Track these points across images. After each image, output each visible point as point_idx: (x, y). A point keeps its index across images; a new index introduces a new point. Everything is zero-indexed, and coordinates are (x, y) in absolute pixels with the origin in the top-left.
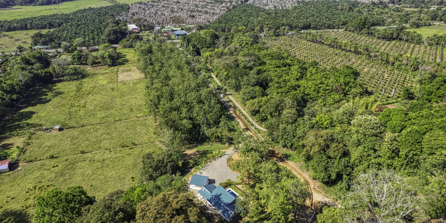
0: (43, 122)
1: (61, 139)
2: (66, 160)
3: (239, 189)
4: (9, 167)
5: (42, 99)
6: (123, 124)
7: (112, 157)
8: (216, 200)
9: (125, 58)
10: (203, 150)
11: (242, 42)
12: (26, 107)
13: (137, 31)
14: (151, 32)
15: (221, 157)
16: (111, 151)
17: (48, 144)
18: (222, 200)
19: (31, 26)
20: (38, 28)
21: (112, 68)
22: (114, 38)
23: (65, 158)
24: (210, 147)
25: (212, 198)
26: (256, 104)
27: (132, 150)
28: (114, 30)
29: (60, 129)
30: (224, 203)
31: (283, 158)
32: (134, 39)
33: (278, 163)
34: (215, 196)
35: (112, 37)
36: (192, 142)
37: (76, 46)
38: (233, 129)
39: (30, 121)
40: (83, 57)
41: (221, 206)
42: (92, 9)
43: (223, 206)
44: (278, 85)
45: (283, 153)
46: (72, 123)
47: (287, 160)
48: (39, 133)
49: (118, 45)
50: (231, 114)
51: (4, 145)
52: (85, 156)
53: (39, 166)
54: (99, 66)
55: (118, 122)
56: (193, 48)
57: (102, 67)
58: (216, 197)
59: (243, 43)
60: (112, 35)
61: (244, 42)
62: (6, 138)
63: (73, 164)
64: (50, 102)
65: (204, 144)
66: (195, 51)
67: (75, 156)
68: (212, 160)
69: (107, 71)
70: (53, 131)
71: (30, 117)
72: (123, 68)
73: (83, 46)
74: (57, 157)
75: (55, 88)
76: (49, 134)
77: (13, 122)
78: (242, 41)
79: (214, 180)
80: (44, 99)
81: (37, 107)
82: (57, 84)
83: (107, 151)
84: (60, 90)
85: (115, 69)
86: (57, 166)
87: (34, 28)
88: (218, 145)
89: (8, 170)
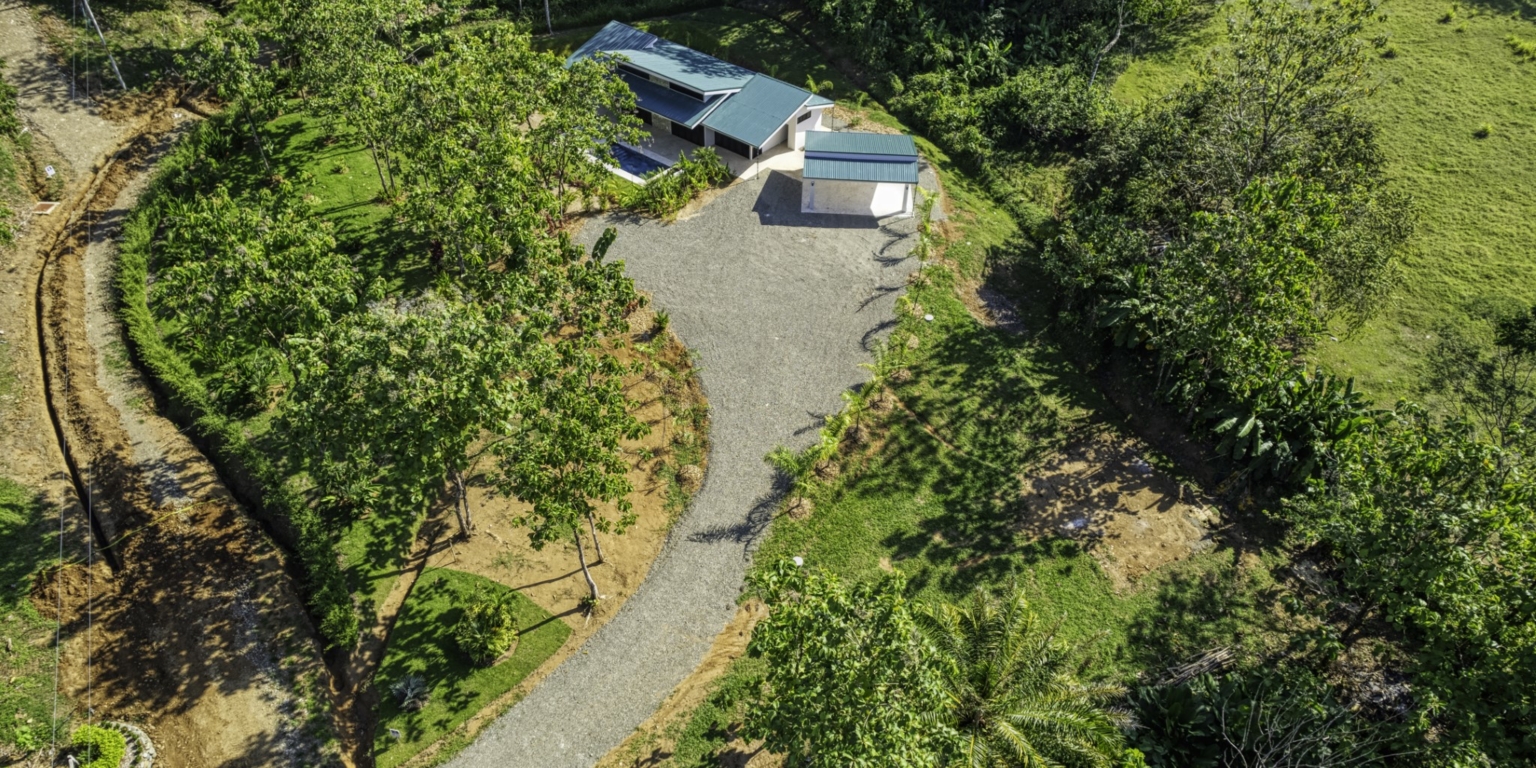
79: (766, 221)
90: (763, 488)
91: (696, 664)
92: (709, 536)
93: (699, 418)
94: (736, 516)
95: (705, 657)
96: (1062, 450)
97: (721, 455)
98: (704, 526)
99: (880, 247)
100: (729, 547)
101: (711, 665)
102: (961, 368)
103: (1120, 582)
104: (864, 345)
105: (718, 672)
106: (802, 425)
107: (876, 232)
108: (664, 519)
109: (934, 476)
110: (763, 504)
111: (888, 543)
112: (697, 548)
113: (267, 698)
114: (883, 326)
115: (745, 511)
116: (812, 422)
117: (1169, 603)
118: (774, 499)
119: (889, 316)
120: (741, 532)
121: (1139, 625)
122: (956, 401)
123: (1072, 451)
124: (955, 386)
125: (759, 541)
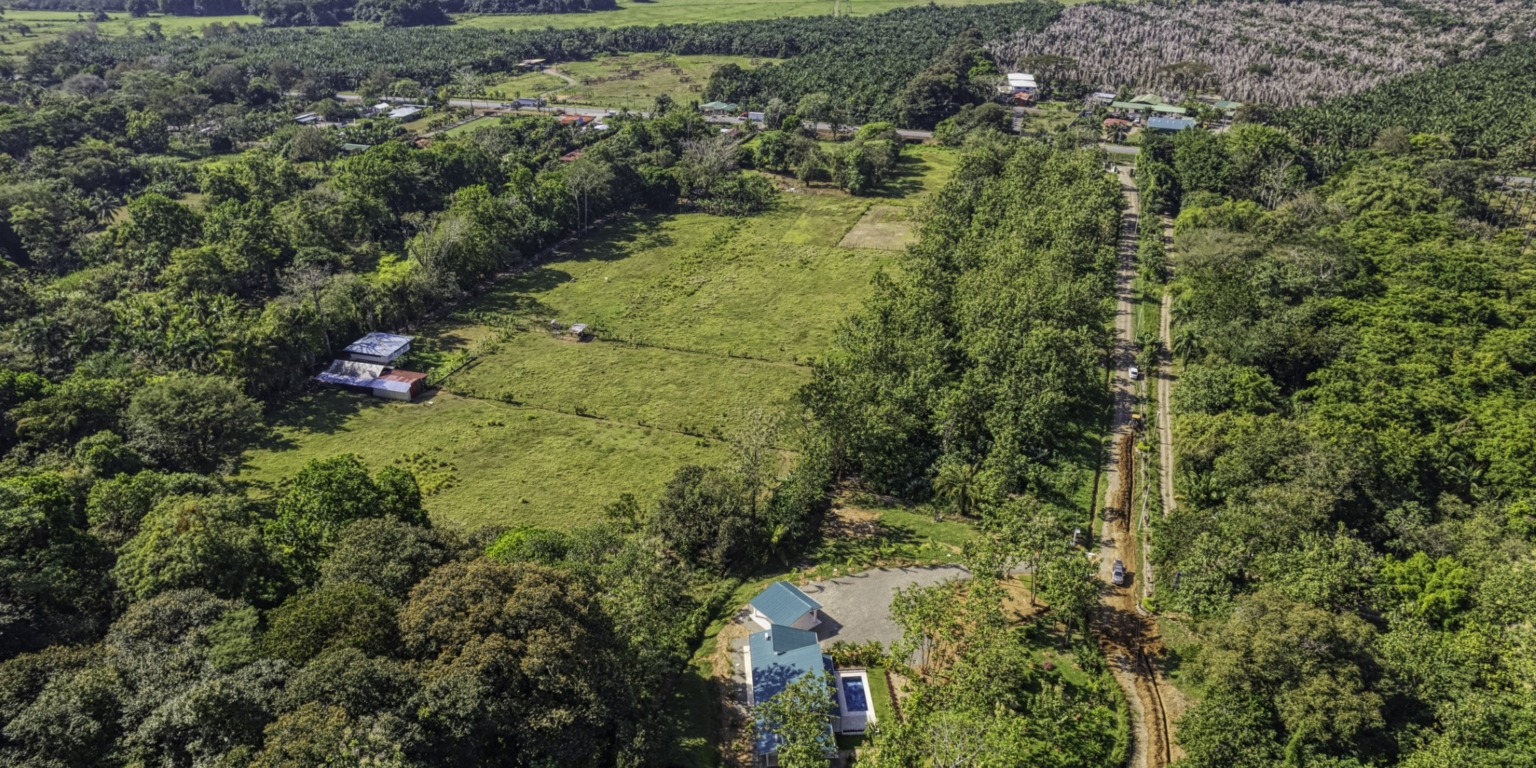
0: (564, 308)
1: (566, 363)
2: (531, 418)
3: (891, 688)
4: (411, 389)
5: (614, 246)
6: (744, 369)
7: (636, 450)
9: (918, 179)
10: (898, 524)
11: (1376, 193)
12: (564, 259)
13: (1025, 97)
14: (1069, 108)
15: (933, 567)
16: (648, 434)
17: (530, 364)
19: (742, 43)
20: (757, 52)
21: (857, 200)
22: (929, 109)
23: (534, 413)
24: (929, 525)
25: (770, 671)
26: (1207, 435)
27: (701, 450)
28: (938, 83)
29: (585, 337)
31: (1159, 662)
32: (979, 121)
33: (1116, 672)
34: (782, 668)
35: (922, 104)
36: (884, 487)
37: (802, 116)
38: (1062, 496)
39: (542, 298)
40: (789, 151)
42: (938, 9)
44: (1350, 384)
45: (1170, 646)
46: (624, 331)
47: (1165, 676)
48: (539, 331)
49: (928, 134)
50: (1109, 444)
51: (451, 337)
52: (581, 422)
53: (468, 412)
54: (826, 187)
55: (738, 362)
56: (1160, 182)
57: (832, 192)
58: (780, 674)
59: (1380, 198)
60: (926, 98)
61: (1388, 197)
62: (469, 322)
63: (537, 433)
64: (626, 260)
65: (921, 508)
66: (1161, 194)
67: (560, 415)
68: (892, 566)
69: (834, 208)
70: (567, 337)
71: (550, 286)
72: (886, 207)
73: (825, 120)
74: (518, 404)
75: (666, 224)
76: (553, 341)
77: (509, 290)
78: (1382, 189)
79: (840, 627)
80: (620, 248)
81: (584, 265)
82: (677, 216)
83: (639, 432)
84: (672, 235)
85: (862, 203)
86: (500, 425)
87: (747, 50)
88: (962, 529)
89: (408, 397)
96: (847, 535)
102: (846, 557)
103: (879, 514)
104: (867, 576)
106: (912, 573)
111: (920, 546)
113: (1104, 602)
114: (853, 577)
116: (908, 572)
117: (871, 507)
119: (848, 577)
121: (884, 509)
123: (844, 534)
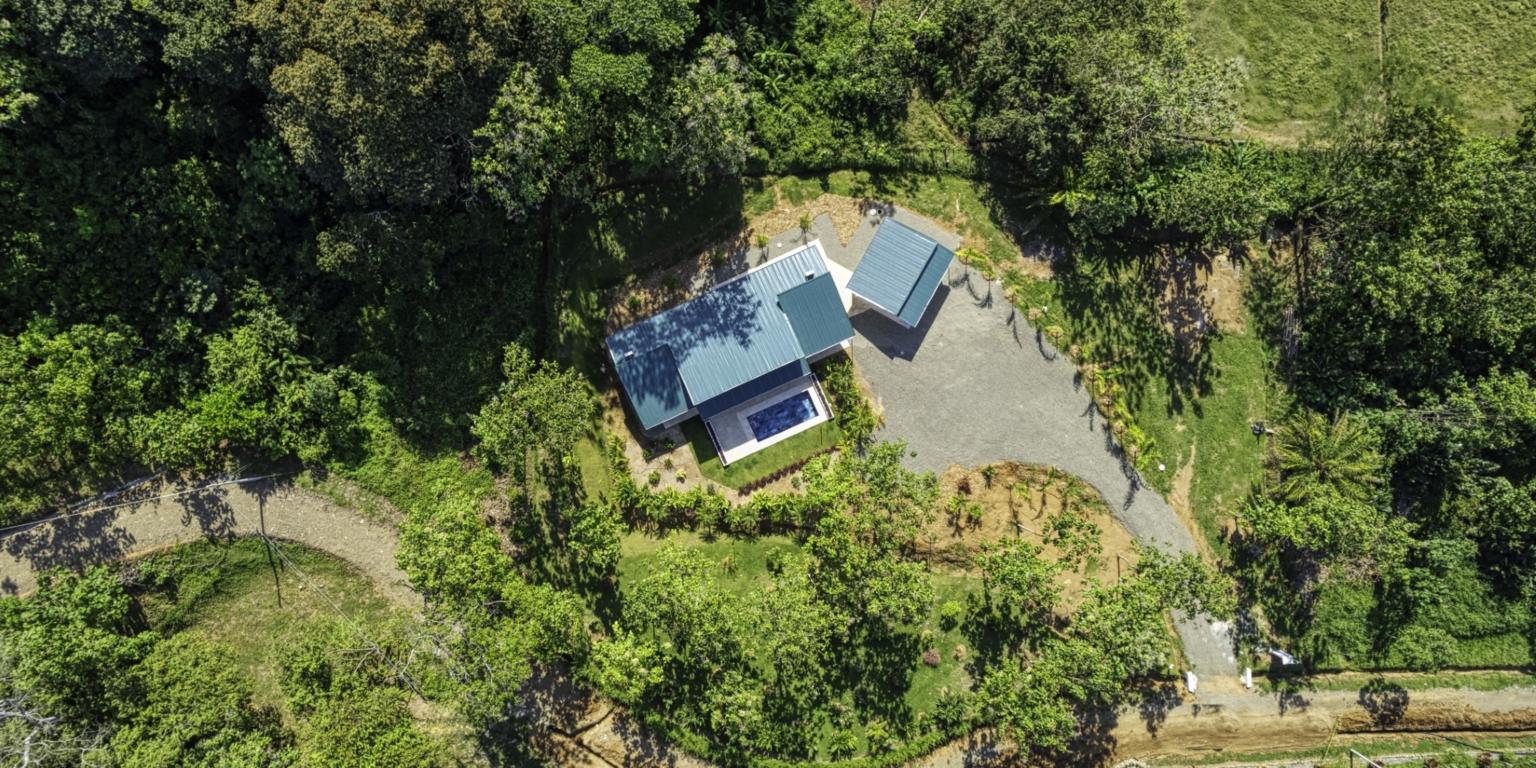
8: (726, 314)
18: (709, 340)
25: (744, 302)
30: (692, 344)
34: (753, 316)
41: (680, 323)
43: (679, 333)
58: (740, 316)
79: (909, 357)
90: (1116, 463)
91: (1189, 535)
92: (1129, 500)
93: (1055, 475)
94: (1124, 485)
95: (1186, 529)
96: (1157, 294)
97: (1086, 475)
98: (1122, 501)
99: (972, 299)
100: (1139, 495)
101: (1191, 528)
102: (1088, 312)
103: (1238, 328)
104: (1049, 359)
105: (1196, 527)
106: (1088, 425)
107: (953, 292)
108: (1106, 517)
109: (1144, 369)
110: (1124, 467)
111: (1170, 413)
112: (1133, 509)
113: (1125, 710)
114: (1039, 339)
115: (1124, 478)
116: (1088, 418)
117: (1255, 310)
118: (1124, 460)
119: (1033, 331)
120: (1134, 485)
121: (1258, 330)
122: (1108, 329)
123: (1159, 288)
124: (1099, 325)
125: (1143, 480)
